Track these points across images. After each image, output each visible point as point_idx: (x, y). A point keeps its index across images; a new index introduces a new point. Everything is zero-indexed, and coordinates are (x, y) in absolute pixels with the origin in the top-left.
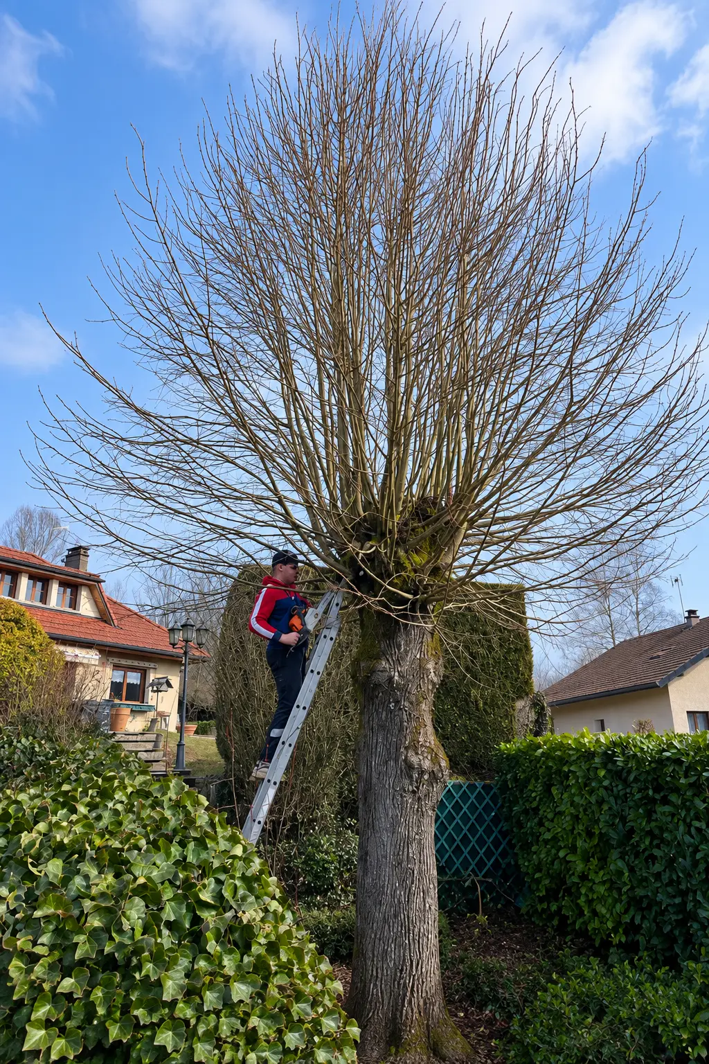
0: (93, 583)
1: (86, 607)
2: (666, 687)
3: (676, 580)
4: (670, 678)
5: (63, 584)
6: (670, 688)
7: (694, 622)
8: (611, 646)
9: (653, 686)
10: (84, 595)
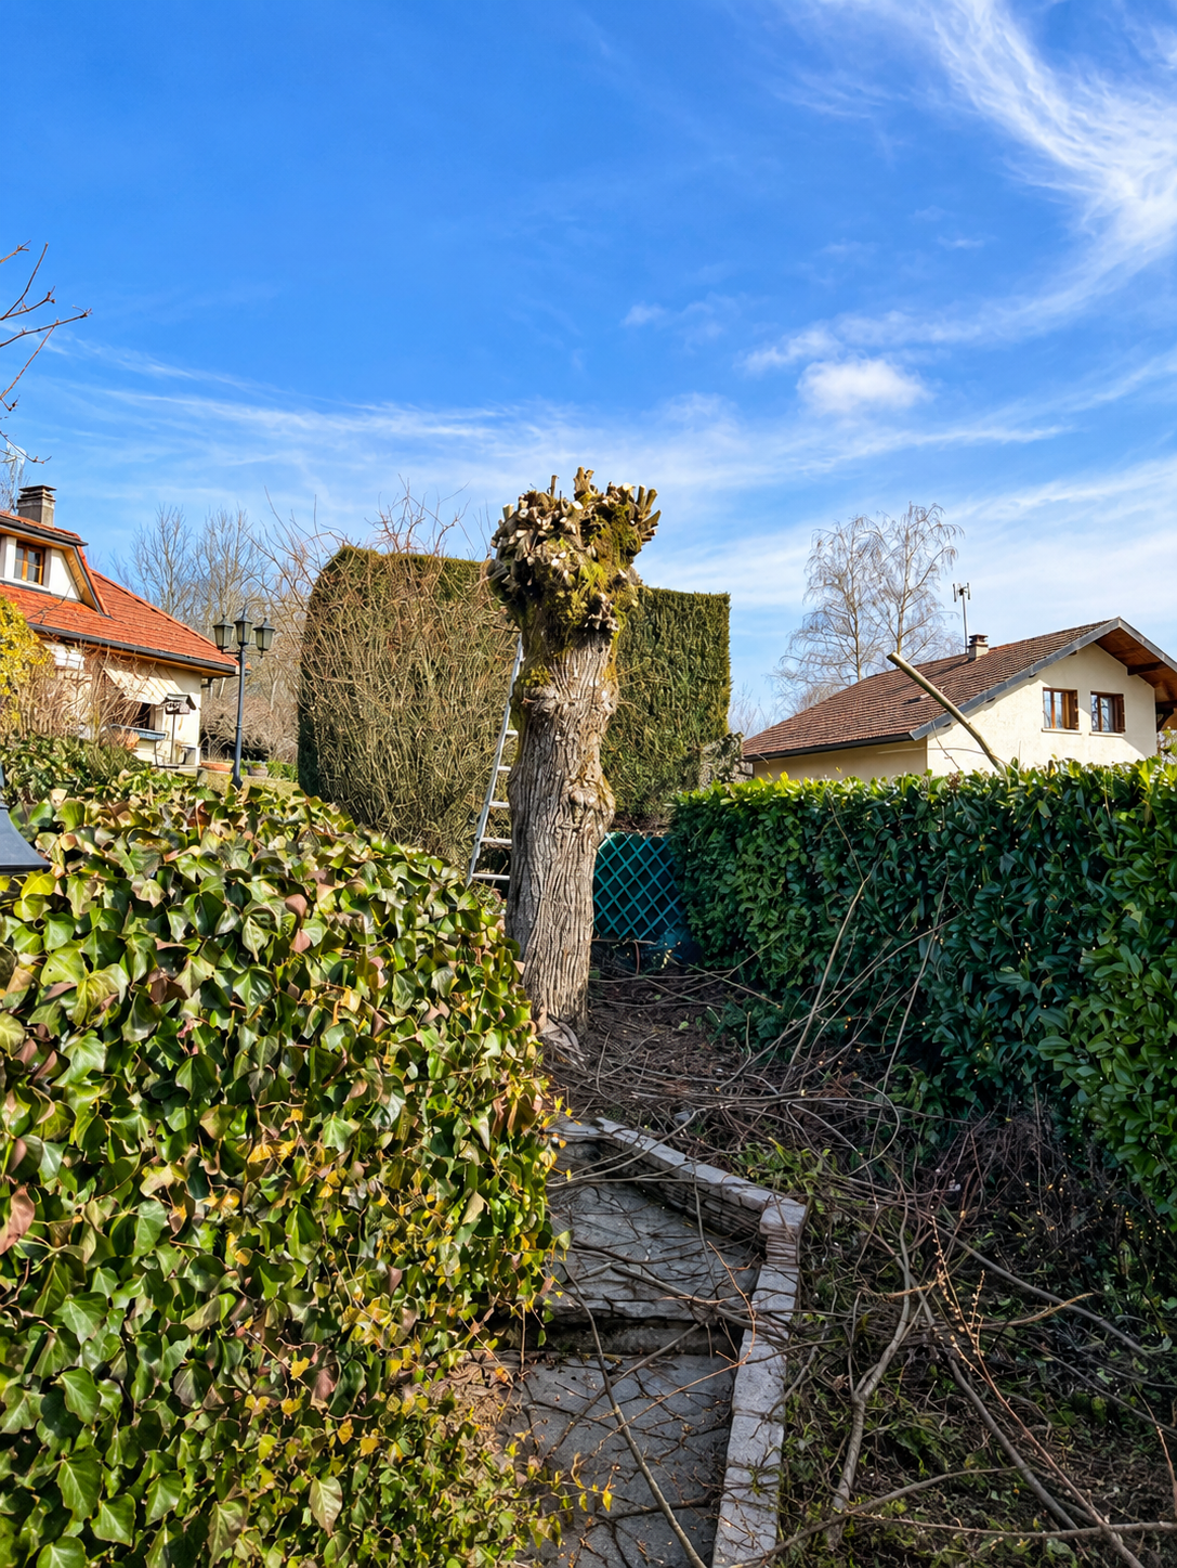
0: (70, 545)
1: (59, 579)
2: (924, 741)
3: (961, 592)
4: (928, 729)
5: (23, 545)
6: (931, 743)
7: (980, 652)
8: (854, 681)
9: (904, 738)
10: (56, 564)
